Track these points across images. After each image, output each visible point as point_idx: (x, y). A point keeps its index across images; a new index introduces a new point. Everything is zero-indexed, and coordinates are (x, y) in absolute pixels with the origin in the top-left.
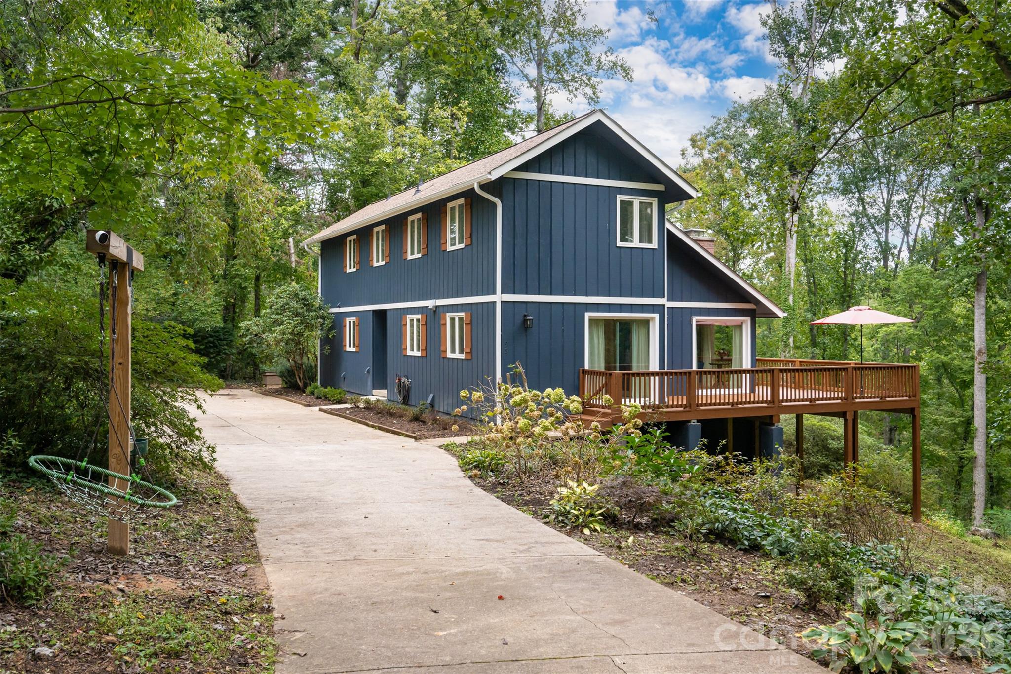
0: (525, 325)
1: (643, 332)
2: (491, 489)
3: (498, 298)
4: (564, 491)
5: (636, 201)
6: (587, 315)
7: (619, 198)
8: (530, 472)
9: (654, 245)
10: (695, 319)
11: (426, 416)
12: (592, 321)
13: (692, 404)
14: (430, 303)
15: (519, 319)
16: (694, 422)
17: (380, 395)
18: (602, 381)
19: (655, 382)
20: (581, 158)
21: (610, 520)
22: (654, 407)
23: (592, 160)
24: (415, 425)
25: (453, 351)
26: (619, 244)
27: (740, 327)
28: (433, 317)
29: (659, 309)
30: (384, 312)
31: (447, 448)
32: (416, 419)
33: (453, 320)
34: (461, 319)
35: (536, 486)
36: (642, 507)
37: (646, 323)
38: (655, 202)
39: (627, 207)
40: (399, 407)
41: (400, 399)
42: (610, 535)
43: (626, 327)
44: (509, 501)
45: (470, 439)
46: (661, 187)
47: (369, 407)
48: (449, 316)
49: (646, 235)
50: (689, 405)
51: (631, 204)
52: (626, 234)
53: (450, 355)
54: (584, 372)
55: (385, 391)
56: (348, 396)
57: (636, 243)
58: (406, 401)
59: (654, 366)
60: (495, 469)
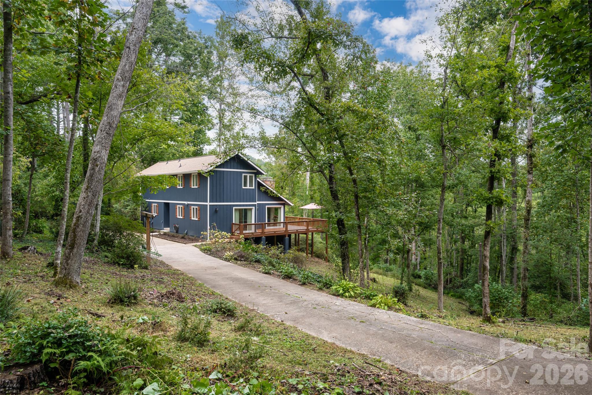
0: (216, 211)
1: (250, 212)
2: (210, 255)
3: (208, 204)
4: (226, 254)
5: (248, 175)
6: (234, 208)
7: (243, 175)
8: (219, 251)
9: (253, 188)
10: (267, 206)
11: (186, 237)
12: (235, 209)
13: (263, 232)
14: (186, 203)
15: (214, 209)
16: (263, 237)
17: (167, 230)
18: (237, 226)
19: (253, 226)
20: (232, 164)
21: (236, 259)
22: (252, 233)
23: (235, 164)
24: (183, 240)
25: (194, 217)
26: (243, 188)
27: (280, 208)
28: (187, 208)
29: (255, 205)
30: (168, 203)
31: (195, 246)
32: (183, 238)
33: (194, 208)
34: (196, 209)
35: (220, 254)
36: (243, 257)
37: (251, 209)
38: (254, 175)
39: (245, 177)
40: (175, 234)
41: (175, 231)
42: (236, 261)
43: (246, 210)
44: (214, 257)
45: (200, 243)
46: (255, 171)
47: (165, 234)
48: (192, 207)
49: (251, 185)
50: (262, 233)
51: (247, 176)
52: (245, 185)
53: (192, 219)
54: (233, 224)
55: (169, 229)
56: (157, 231)
57: (248, 187)
58: (177, 232)
59: (253, 222)
60: (210, 250)
